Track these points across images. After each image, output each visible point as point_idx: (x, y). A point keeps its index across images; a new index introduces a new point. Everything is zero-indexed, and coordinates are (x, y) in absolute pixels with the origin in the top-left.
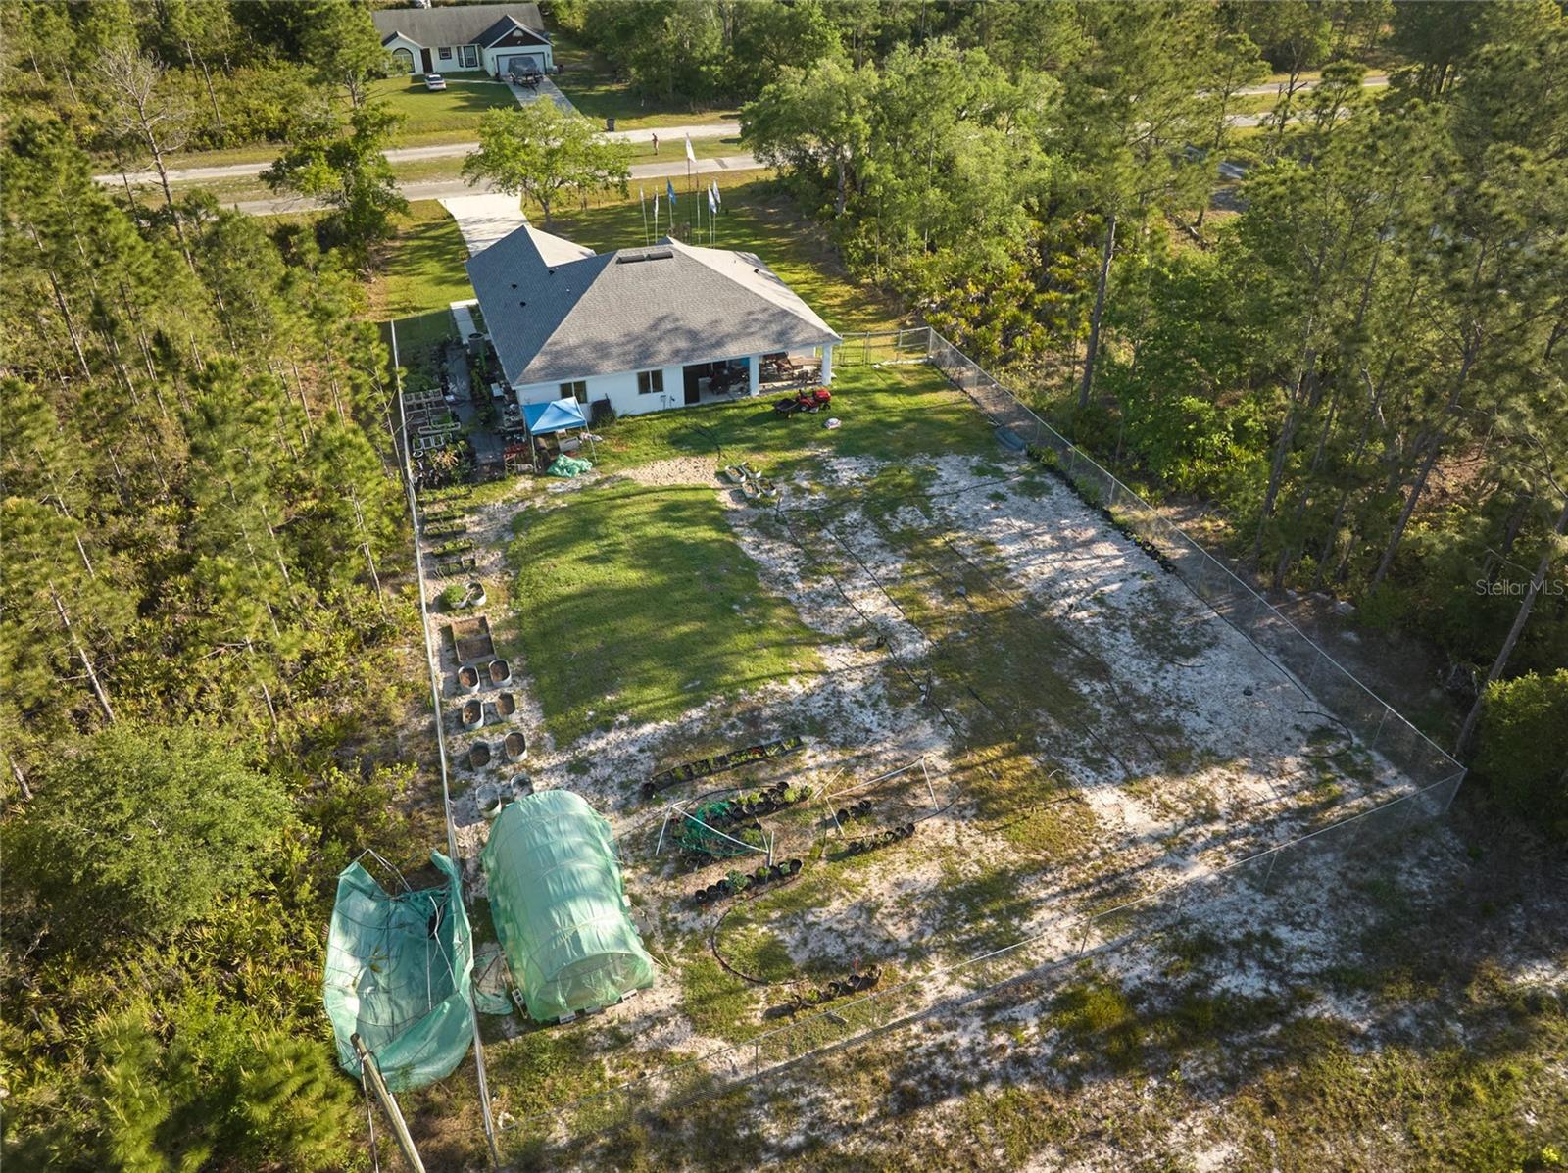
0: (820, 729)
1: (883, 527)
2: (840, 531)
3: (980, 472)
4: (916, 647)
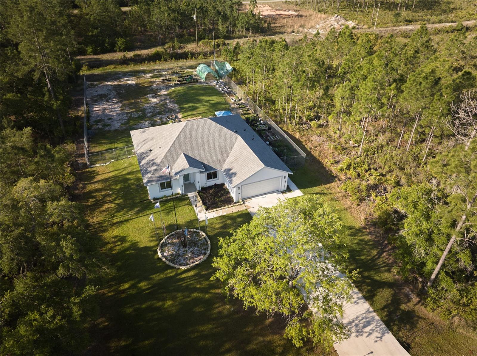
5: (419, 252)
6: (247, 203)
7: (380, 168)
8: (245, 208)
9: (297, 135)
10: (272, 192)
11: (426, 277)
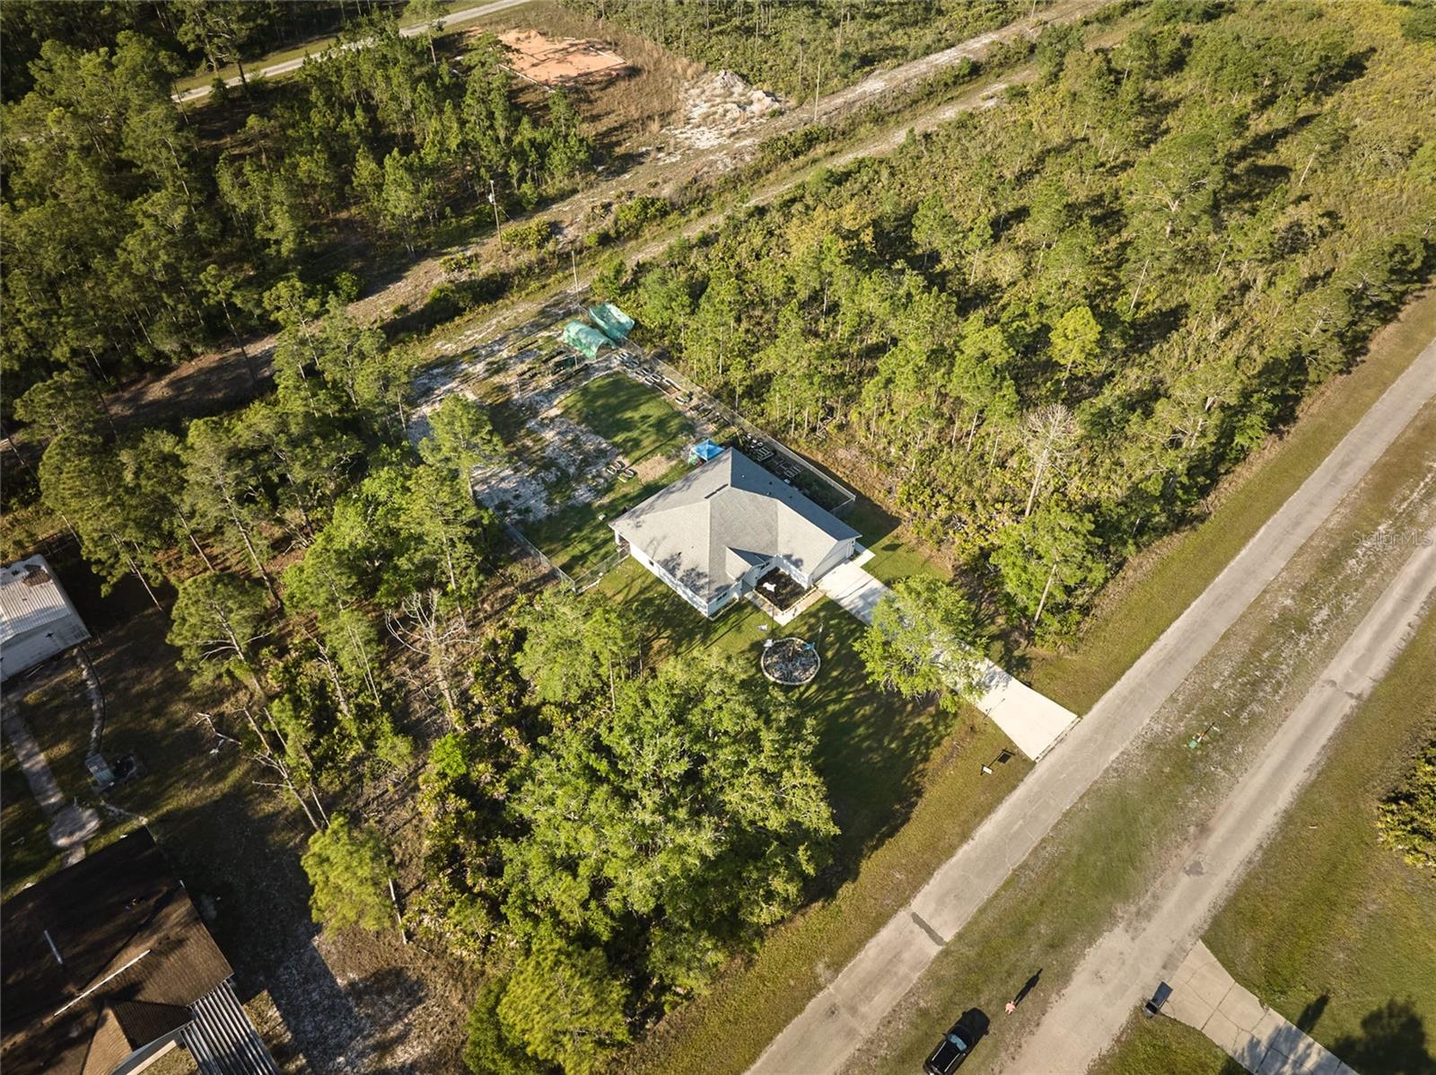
0: (551, 391)
1: (559, 469)
2: (574, 461)
3: (528, 510)
4: (531, 424)
5: (1022, 599)
6: (821, 587)
7: (943, 486)
8: (821, 595)
9: (819, 458)
10: (839, 564)
11: (1030, 619)
